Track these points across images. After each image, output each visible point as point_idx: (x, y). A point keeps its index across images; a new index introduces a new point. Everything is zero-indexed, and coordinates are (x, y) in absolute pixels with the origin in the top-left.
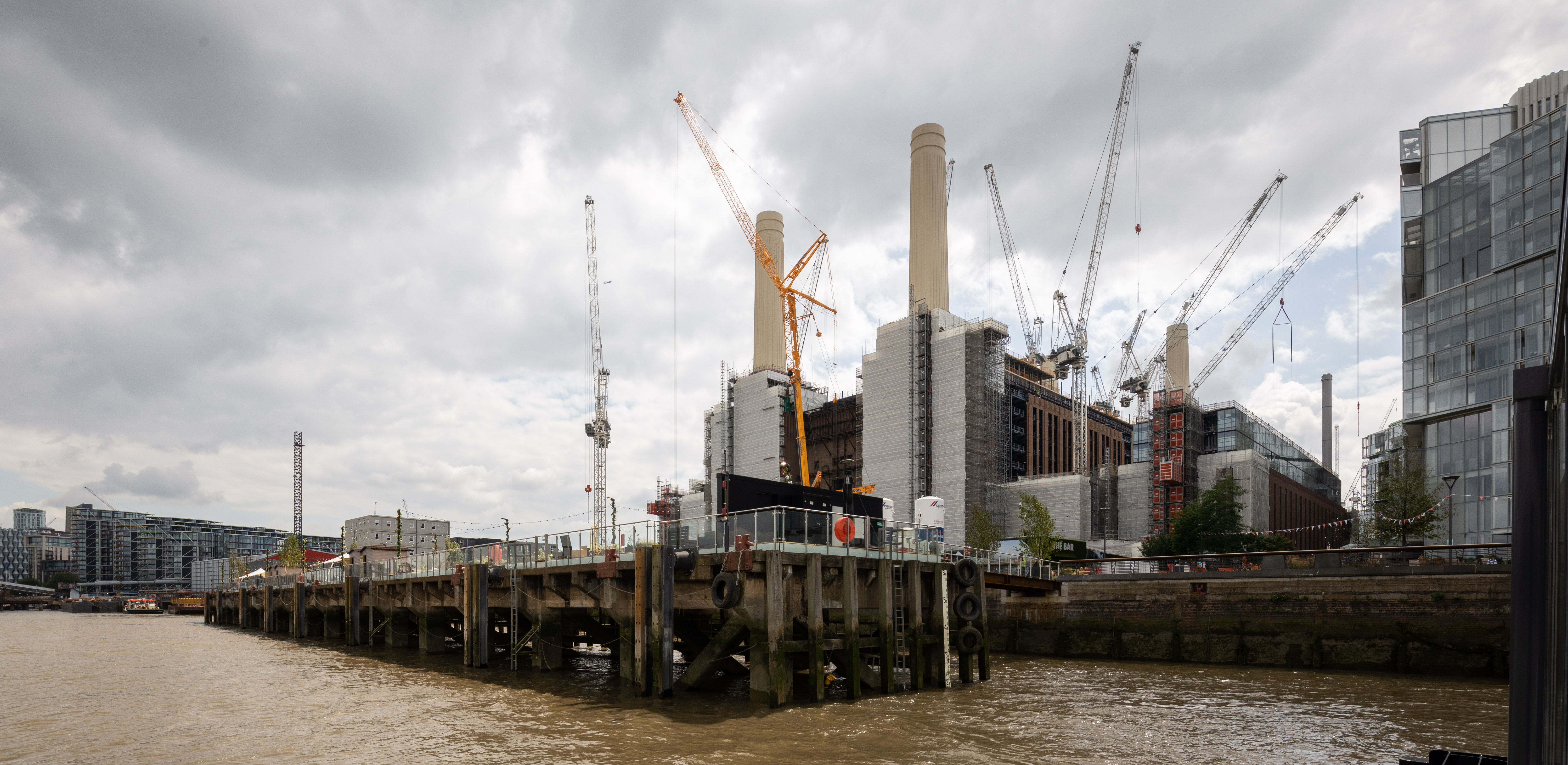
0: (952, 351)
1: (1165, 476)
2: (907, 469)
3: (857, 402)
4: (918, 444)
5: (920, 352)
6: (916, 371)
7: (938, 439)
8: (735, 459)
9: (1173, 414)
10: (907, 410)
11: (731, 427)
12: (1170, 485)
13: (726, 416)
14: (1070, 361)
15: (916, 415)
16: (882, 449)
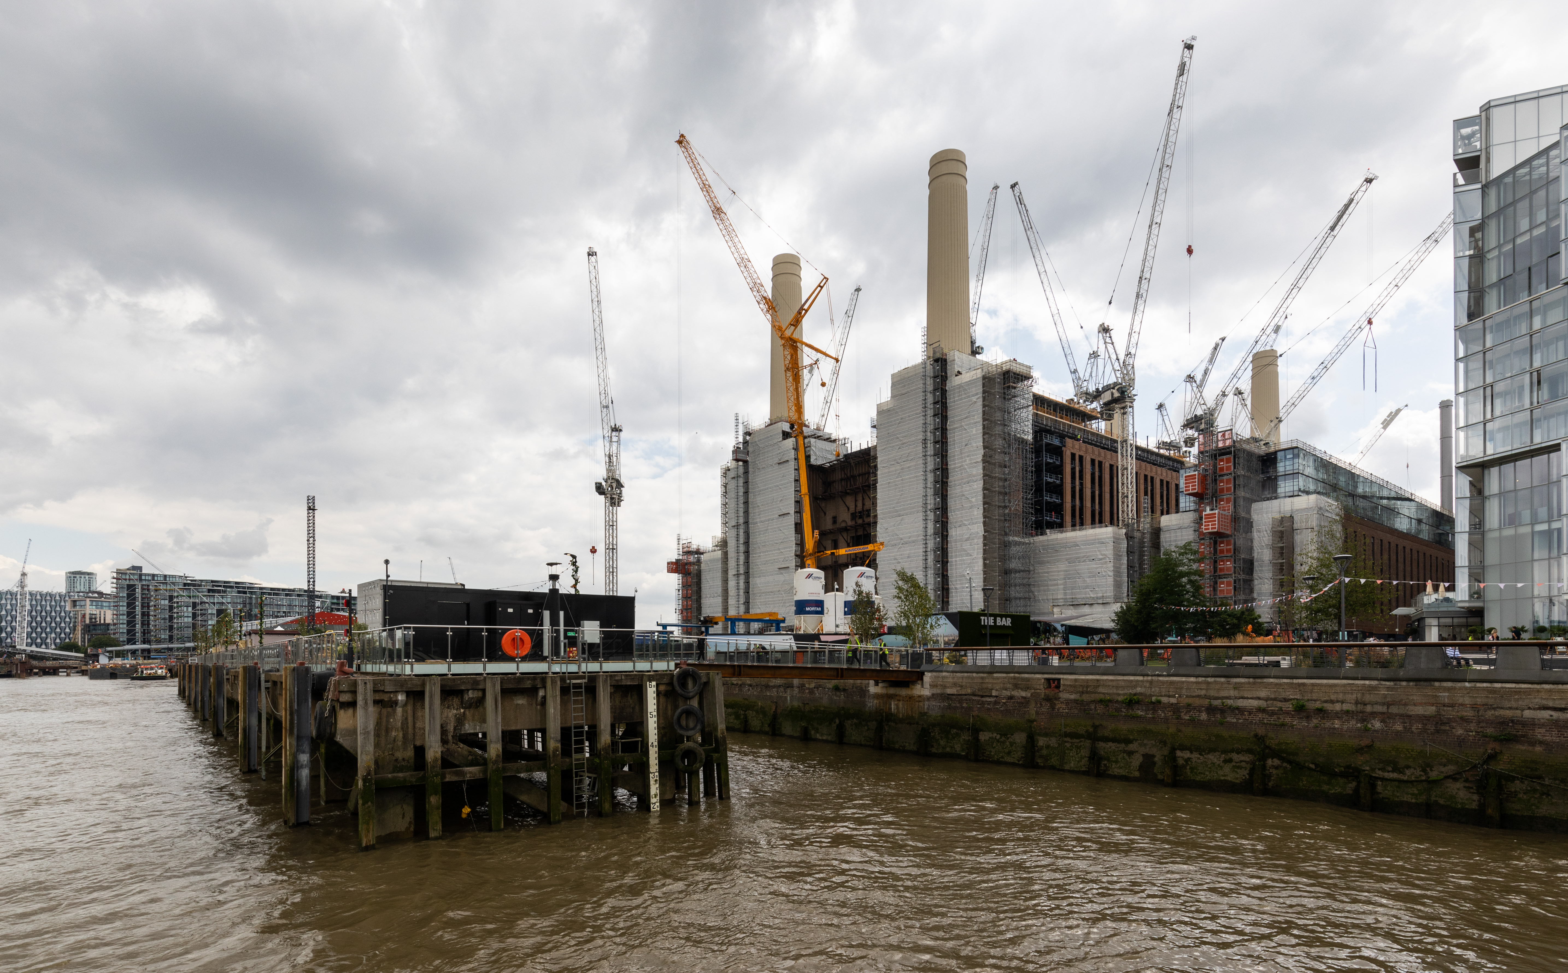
0: (969, 397)
1: (1210, 527)
2: (921, 524)
3: (872, 454)
4: (932, 497)
5: (934, 399)
6: (930, 419)
7: (954, 492)
8: (751, 515)
9: (1221, 457)
10: (921, 461)
11: (746, 482)
12: (1217, 537)
13: (741, 470)
14: (1115, 401)
15: (931, 466)
16: (897, 503)
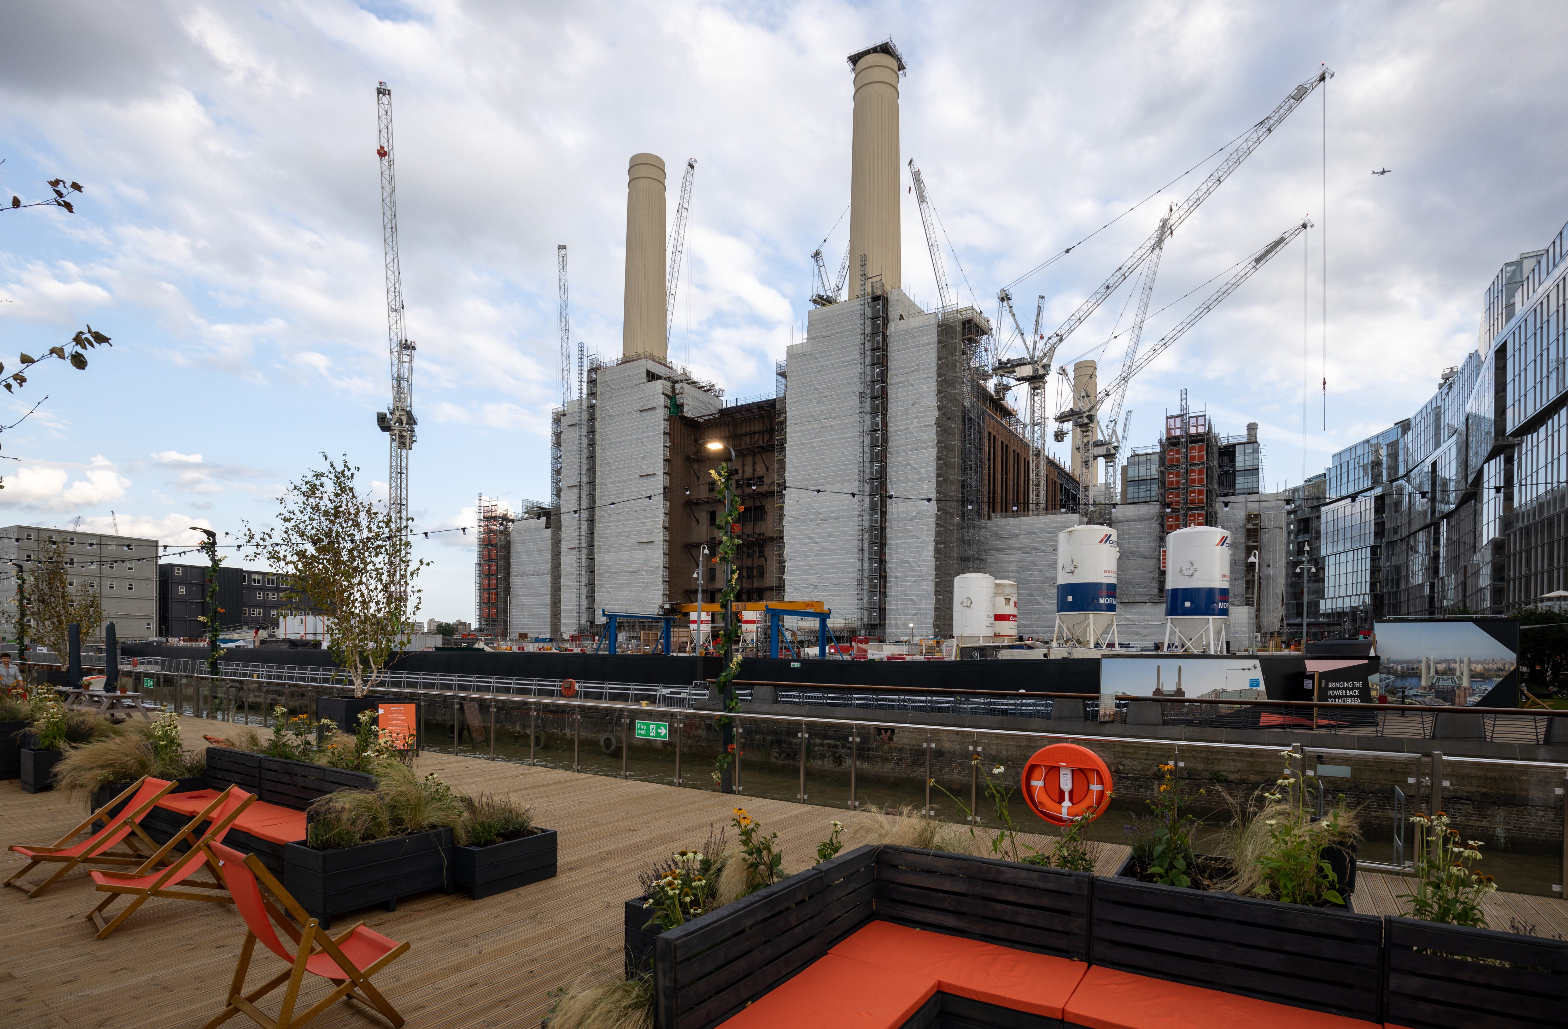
0: (918, 346)
5: (874, 343)
6: (866, 369)
8: (598, 474)
9: (1193, 445)
10: (855, 419)
11: (592, 431)
13: (585, 416)
15: (867, 426)
